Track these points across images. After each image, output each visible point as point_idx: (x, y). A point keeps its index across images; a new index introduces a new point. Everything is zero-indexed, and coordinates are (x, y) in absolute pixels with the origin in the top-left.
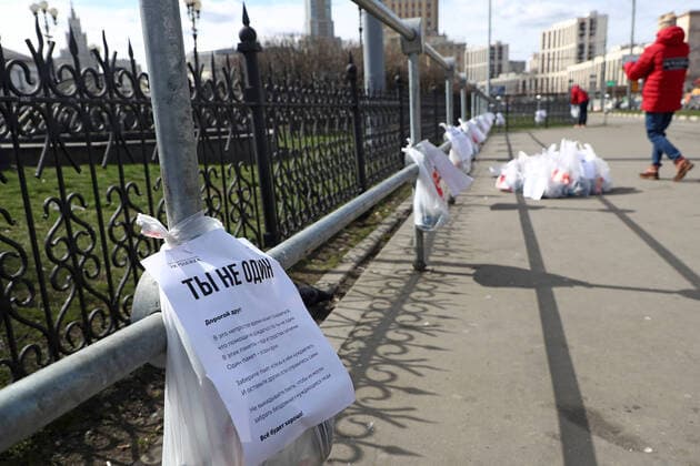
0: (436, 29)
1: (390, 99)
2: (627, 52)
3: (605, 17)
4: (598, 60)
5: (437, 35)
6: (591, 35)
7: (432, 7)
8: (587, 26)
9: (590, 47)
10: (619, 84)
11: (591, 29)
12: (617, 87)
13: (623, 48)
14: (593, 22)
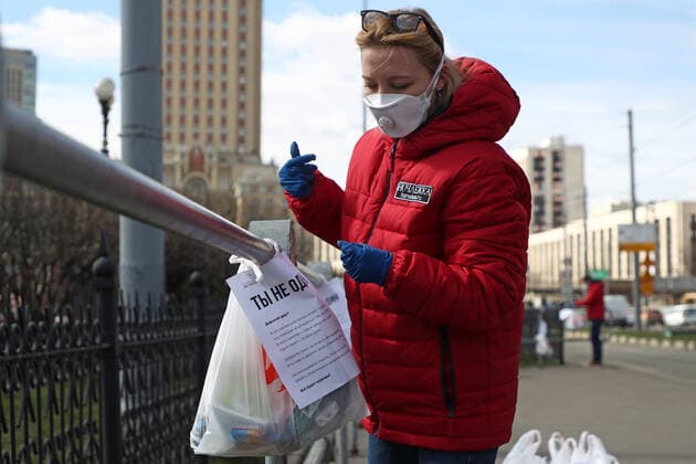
0: (256, 151)
1: (180, 325)
2: (625, 217)
3: (579, 150)
4: (574, 228)
5: (259, 163)
6: (556, 180)
7: (250, 107)
8: (548, 163)
9: (557, 204)
10: (615, 276)
11: (556, 169)
12: (611, 282)
13: (615, 208)
14: (556, 157)
